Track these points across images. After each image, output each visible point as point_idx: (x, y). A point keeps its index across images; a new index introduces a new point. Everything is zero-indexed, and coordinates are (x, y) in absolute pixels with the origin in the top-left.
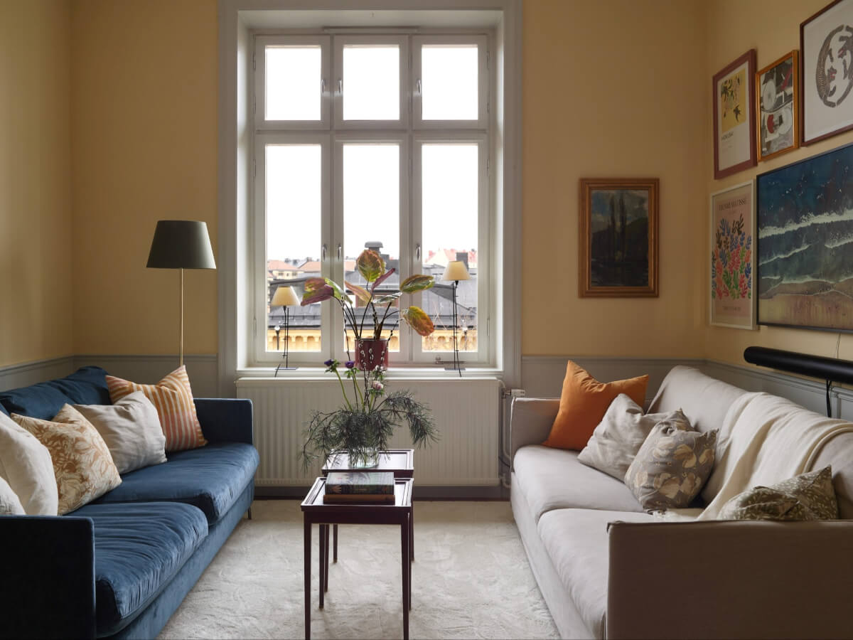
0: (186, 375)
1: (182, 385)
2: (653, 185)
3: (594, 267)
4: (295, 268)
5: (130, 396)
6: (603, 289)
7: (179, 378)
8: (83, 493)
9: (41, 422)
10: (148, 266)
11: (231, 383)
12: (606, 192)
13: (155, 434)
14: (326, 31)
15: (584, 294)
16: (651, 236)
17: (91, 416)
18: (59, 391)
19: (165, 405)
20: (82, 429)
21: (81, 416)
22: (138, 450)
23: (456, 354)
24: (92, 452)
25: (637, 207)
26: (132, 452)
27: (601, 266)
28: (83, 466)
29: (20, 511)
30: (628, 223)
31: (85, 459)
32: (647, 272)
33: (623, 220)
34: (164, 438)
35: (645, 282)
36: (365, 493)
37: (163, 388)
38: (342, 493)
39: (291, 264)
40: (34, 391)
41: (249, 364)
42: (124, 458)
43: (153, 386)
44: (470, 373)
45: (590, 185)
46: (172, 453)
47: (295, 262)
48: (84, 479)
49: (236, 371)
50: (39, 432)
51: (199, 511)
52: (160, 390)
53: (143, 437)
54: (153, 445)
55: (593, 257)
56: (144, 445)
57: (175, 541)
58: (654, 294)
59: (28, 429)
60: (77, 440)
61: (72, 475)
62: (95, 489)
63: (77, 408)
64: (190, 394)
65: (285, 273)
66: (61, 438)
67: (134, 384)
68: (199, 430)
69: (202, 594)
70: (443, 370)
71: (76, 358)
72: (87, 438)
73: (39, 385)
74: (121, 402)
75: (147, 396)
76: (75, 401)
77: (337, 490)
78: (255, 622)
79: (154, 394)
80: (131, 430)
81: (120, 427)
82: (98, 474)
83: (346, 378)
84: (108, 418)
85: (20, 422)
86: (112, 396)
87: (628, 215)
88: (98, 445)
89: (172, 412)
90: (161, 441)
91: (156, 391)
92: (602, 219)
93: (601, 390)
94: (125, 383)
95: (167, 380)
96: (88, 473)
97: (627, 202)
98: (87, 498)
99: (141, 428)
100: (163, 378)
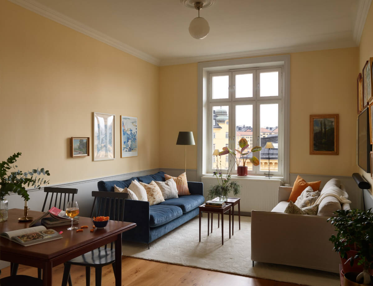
0: (185, 175)
1: (184, 178)
2: (337, 116)
3: (315, 145)
4: (271, 131)
5: (169, 180)
6: (318, 152)
7: (183, 176)
8: (154, 202)
9: (146, 184)
10: (177, 144)
11: (200, 177)
12: (319, 119)
13: (175, 190)
14: (230, 71)
15: (311, 153)
16: (335, 134)
17: (158, 184)
18: (152, 178)
19: (179, 183)
20: (155, 187)
21: (156, 184)
22: (170, 194)
23: (269, 172)
24: (157, 192)
25: (330, 124)
26: (168, 194)
27: (317, 144)
28: (154, 195)
29: (137, 199)
30: (327, 129)
31: (155, 194)
32: (334, 146)
33: (325, 128)
34: (177, 191)
35: (333, 150)
36: (215, 205)
37: (179, 178)
38: (210, 205)
39: (269, 129)
40: (145, 177)
41: (207, 173)
42: (166, 195)
43: (176, 178)
44: (273, 178)
45: (314, 117)
46: (180, 196)
47: (271, 129)
48: (154, 198)
49: (202, 174)
50: (145, 186)
51: (180, 208)
52: (178, 179)
53: (171, 190)
54: (174, 193)
55: (314, 141)
56: (171, 192)
57: (171, 213)
58: (337, 153)
59: (142, 186)
60: (153, 189)
61: (152, 197)
62: (157, 201)
63: (155, 182)
64: (186, 180)
65: (266, 133)
66: (150, 188)
67: (171, 177)
68: (188, 190)
69: (182, 230)
70: (264, 177)
71: (160, 169)
72: (156, 189)
73: (147, 176)
74: (167, 181)
75: (174, 180)
76: (155, 180)
77: (208, 204)
78: (191, 236)
79: (176, 180)
80: (168, 188)
81: (165, 187)
82: (158, 198)
83: (219, 177)
84: (163, 185)
85: (141, 184)
86: (166, 179)
87: (327, 127)
88: (158, 191)
89: (180, 185)
90: (176, 192)
91: (177, 179)
92: (317, 129)
93: (303, 185)
94: (169, 176)
95: (180, 176)
96: (155, 197)
97: (326, 123)
98: (155, 203)
99: (171, 188)
100: (180, 175)
